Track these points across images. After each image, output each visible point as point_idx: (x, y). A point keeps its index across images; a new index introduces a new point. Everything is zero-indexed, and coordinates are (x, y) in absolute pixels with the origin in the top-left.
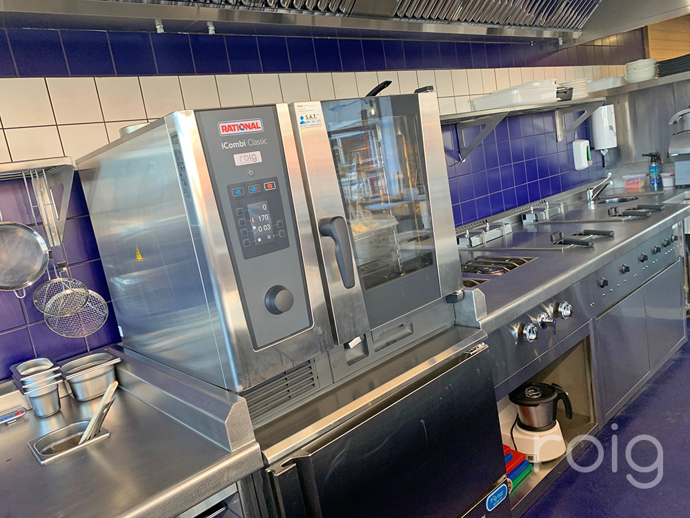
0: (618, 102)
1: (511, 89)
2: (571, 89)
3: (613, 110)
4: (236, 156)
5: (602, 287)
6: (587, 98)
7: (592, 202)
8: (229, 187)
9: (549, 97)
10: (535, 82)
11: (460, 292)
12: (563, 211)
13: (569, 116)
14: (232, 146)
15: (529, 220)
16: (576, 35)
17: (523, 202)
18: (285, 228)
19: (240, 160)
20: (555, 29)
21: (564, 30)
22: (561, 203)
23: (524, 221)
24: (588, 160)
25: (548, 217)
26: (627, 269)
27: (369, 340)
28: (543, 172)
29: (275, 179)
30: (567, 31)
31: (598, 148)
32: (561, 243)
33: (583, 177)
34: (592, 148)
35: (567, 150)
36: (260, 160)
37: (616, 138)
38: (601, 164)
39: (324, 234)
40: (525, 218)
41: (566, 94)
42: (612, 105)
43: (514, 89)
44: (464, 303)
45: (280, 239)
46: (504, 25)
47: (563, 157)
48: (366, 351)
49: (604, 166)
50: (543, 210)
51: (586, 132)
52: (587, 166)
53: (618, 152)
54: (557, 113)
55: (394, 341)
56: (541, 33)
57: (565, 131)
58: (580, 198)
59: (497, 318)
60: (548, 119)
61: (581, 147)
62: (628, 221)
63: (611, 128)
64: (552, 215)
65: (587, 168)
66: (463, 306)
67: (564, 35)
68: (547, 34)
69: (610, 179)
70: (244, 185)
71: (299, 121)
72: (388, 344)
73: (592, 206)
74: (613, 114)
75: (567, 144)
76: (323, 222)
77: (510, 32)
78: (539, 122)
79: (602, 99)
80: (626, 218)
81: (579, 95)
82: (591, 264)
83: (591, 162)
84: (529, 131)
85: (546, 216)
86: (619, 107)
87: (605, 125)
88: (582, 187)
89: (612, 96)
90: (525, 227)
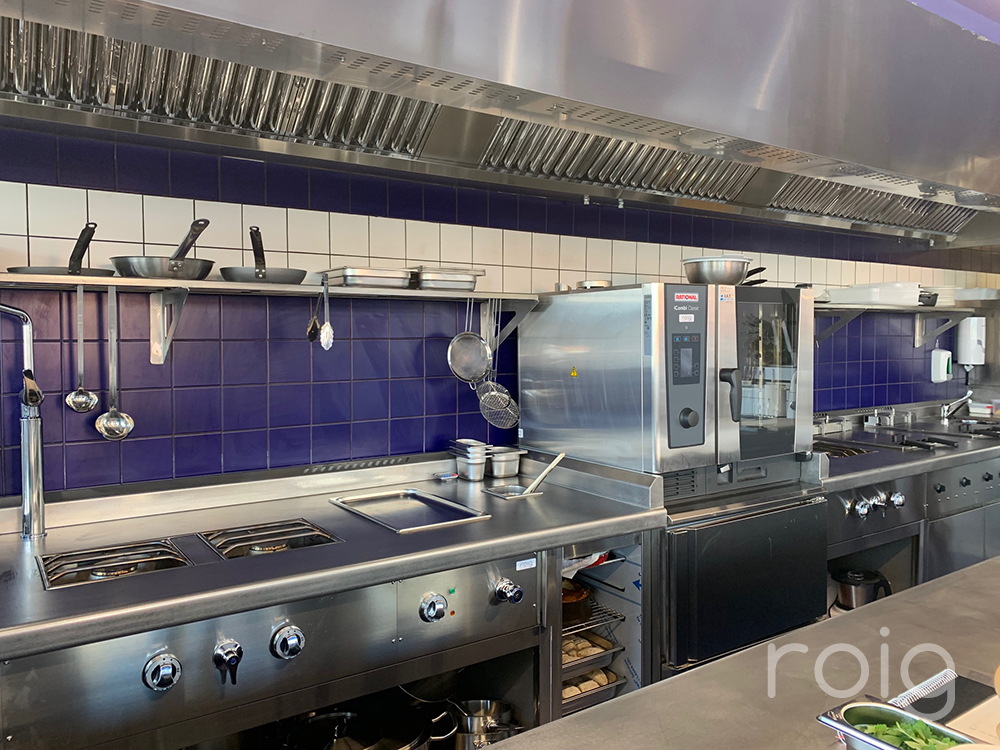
0: (993, 316)
1: (871, 286)
2: (936, 295)
3: (984, 324)
4: (681, 316)
5: (939, 492)
6: (953, 307)
7: (946, 420)
8: (674, 335)
9: (909, 298)
10: (897, 282)
11: (808, 453)
12: (910, 421)
13: (931, 322)
14: (679, 308)
15: (871, 424)
16: (950, 238)
17: (868, 403)
18: (699, 369)
19: (683, 318)
20: (926, 231)
21: (937, 233)
22: (911, 413)
23: (866, 423)
24: (948, 372)
25: (892, 424)
26: (968, 482)
27: (734, 471)
28: (893, 378)
29: (699, 335)
30: (941, 234)
31: (961, 362)
32: (902, 444)
33: (941, 392)
34: (954, 360)
35: (925, 358)
36: (693, 320)
37: (983, 355)
38: (964, 381)
39: (722, 380)
40: (867, 421)
41: (929, 299)
42: (984, 318)
43: (876, 286)
44: (811, 463)
45: (696, 377)
46: (873, 222)
47: (918, 365)
48: (731, 479)
49: (967, 384)
50: (888, 415)
51: (950, 341)
52: (945, 379)
53: (986, 370)
54: (918, 316)
55: (752, 479)
56: (911, 233)
57: (924, 337)
58: (933, 414)
59: (836, 482)
60: (907, 322)
61: (941, 359)
62: (979, 439)
63: (979, 342)
64: (897, 422)
65: (946, 382)
66: (810, 467)
67: (935, 238)
68: (917, 235)
69: (970, 398)
70: (682, 335)
71: (720, 298)
72: (747, 479)
73: (946, 422)
74: (984, 328)
75: (925, 351)
76: (723, 371)
77: (877, 229)
78: (896, 323)
79: (970, 310)
80: (976, 436)
81: (944, 302)
82: (929, 463)
83: (951, 376)
84: (884, 330)
85: (890, 421)
86: (992, 322)
87: (972, 339)
88: (938, 401)
89: (984, 309)
90: (865, 430)
